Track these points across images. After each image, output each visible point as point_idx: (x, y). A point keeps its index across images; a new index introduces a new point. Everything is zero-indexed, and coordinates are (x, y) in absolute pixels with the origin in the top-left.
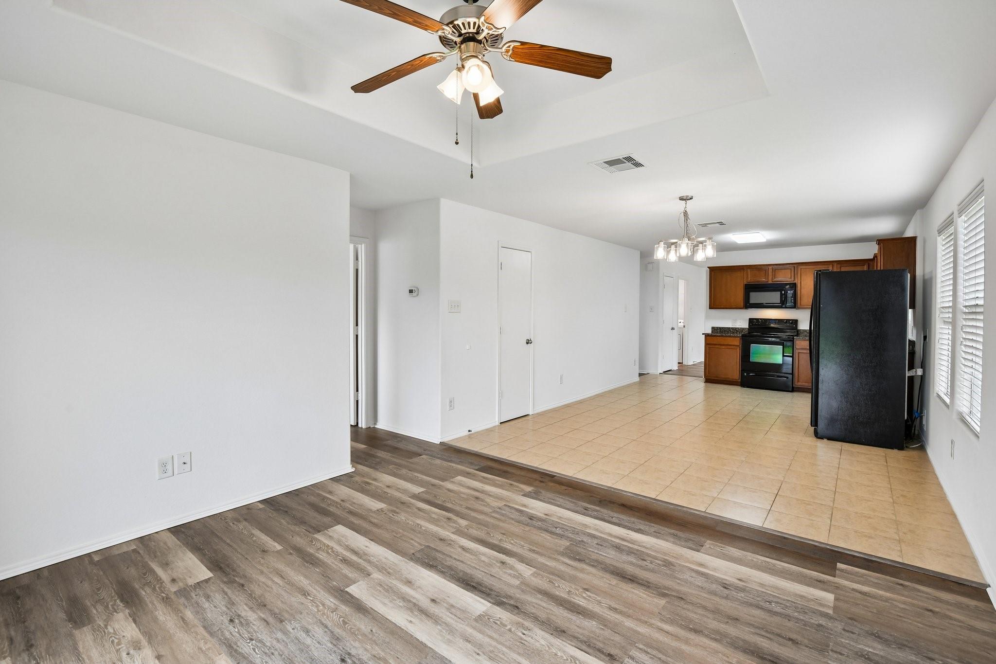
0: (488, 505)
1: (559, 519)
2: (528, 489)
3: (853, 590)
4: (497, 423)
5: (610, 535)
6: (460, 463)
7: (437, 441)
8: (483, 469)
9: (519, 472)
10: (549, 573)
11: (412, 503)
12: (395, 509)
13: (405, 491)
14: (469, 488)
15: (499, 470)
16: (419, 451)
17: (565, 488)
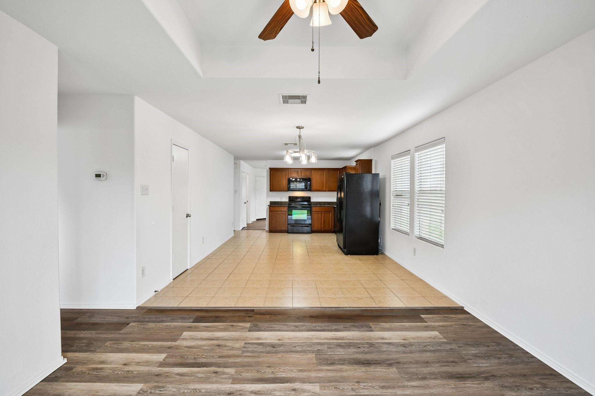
0: (233, 349)
1: (290, 340)
2: (248, 325)
3: (438, 326)
4: (172, 280)
5: (327, 339)
6: (172, 320)
7: (133, 307)
8: (197, 320)
9: (227, 315)
10: (328, 382)
11: (166, 371)
12: (156, 384)
13: (148, 363)
14: (202, 339)
15: (211, 317)
16: (123, 320)
17: (270, 316)
